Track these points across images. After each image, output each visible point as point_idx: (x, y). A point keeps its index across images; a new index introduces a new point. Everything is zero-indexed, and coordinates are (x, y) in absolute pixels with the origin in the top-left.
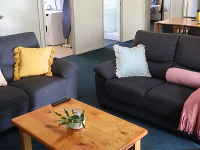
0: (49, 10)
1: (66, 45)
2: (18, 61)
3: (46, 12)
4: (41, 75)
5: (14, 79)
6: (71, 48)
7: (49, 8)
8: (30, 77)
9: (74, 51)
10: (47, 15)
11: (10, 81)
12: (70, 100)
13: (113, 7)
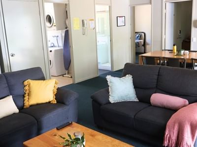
0: (52, 47)
1: (67, 75)
2: (27, 92)
3: (50, 49)
4: (46, 103)
5: (25, 107)
6: (71, 77)
7: (52, 45)
8: (38, 104)
9: (74, 80)
10: (51, 51)
11: (21, 108)
12: (71, 124)
13: (104, 43)
